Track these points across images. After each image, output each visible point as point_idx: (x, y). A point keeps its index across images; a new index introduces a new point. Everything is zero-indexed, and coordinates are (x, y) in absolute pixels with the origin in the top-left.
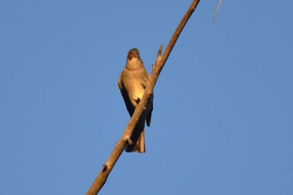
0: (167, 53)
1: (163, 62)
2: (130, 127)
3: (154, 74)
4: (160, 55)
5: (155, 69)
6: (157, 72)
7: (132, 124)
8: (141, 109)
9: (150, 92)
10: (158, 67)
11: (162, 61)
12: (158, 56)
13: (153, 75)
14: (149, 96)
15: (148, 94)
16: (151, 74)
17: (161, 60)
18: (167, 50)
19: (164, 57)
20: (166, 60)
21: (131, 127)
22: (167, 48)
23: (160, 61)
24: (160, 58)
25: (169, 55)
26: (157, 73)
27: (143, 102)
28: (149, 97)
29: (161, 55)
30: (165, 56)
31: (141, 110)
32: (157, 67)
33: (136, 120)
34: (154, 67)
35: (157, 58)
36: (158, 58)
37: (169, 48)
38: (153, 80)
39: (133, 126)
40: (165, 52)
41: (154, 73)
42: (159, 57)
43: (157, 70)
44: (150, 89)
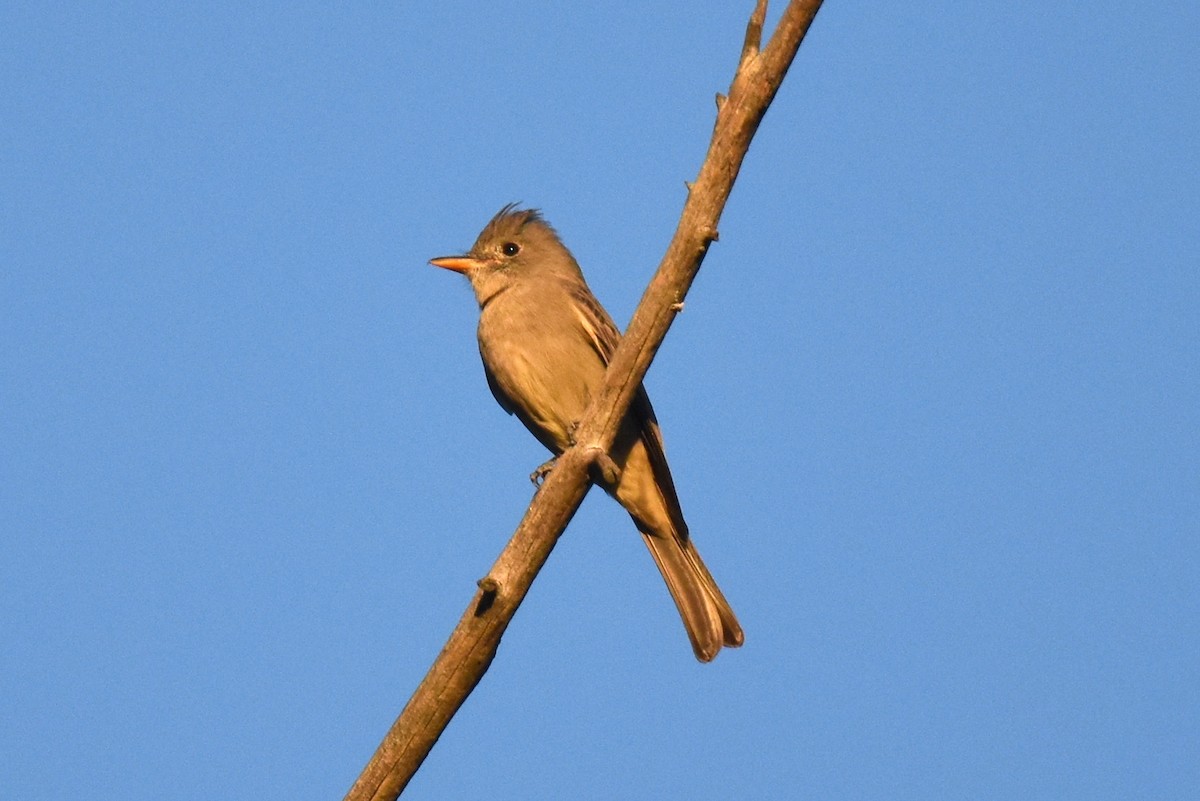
0: (791, 37)
1: (770, 81)
2: (607, 396)
3: (726, 142)
4: (753, 50)
5: (730, 116)
6: (739, 130)
7: (620, 382)
8: (664, 311)
9: (706, 229)
10: (747, 108)
11: (765, 75)
12: (745, 51)
13: (719, 143)
14: (702, 248)
15: (695, 236)
16: (713, 141)
17: (760, 74)
18: (789, 25)
19: (773, 55)
20: (783, 71)
21: (613, 397)
22: (788, 17)
23: (754, 78)
24: (753, 64)
25: (797, 46)
26: (740, 135)
27: (671, 278)
28: (700, 251)
29: (758, 45)
30: (778, 54)
31: (661, 314)
32: (742, 107)
33: (639, 360)
34: (724, 106)
35: (741, 63)
36: (745, 63)
37: (796, 15)
38: (722, 169)
39: (622, 390)
40: (778, 34)
41: (727, 133)
42: (748, 59)
43: (742, 122)
44: (707, 211)
